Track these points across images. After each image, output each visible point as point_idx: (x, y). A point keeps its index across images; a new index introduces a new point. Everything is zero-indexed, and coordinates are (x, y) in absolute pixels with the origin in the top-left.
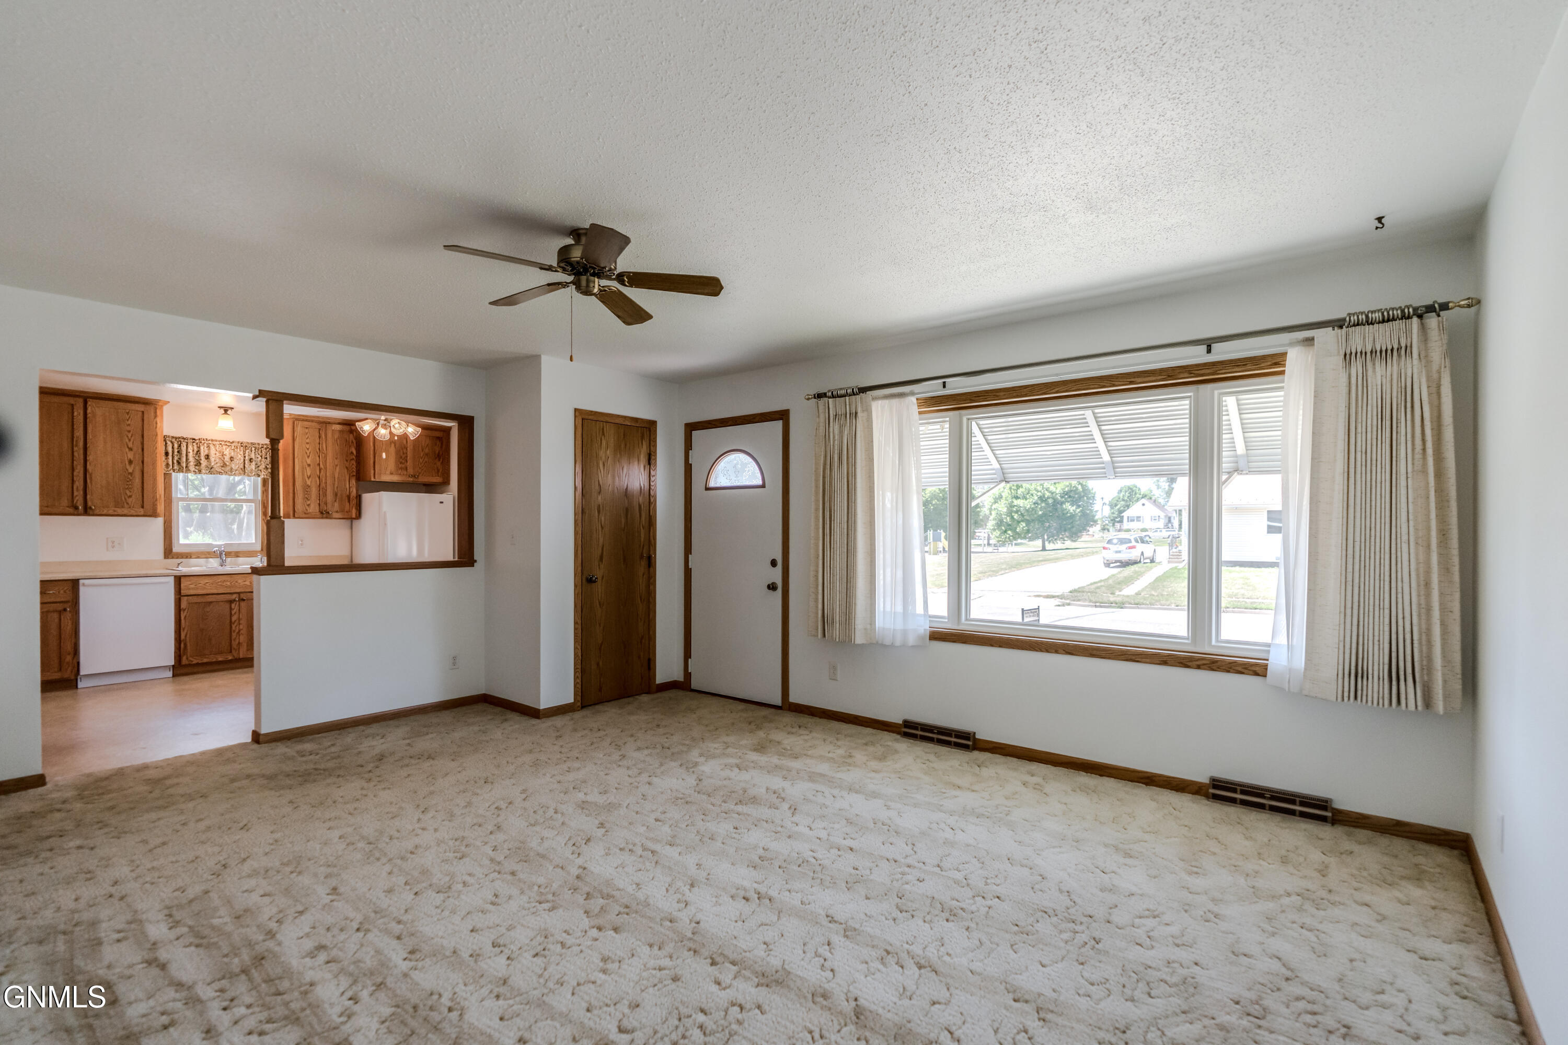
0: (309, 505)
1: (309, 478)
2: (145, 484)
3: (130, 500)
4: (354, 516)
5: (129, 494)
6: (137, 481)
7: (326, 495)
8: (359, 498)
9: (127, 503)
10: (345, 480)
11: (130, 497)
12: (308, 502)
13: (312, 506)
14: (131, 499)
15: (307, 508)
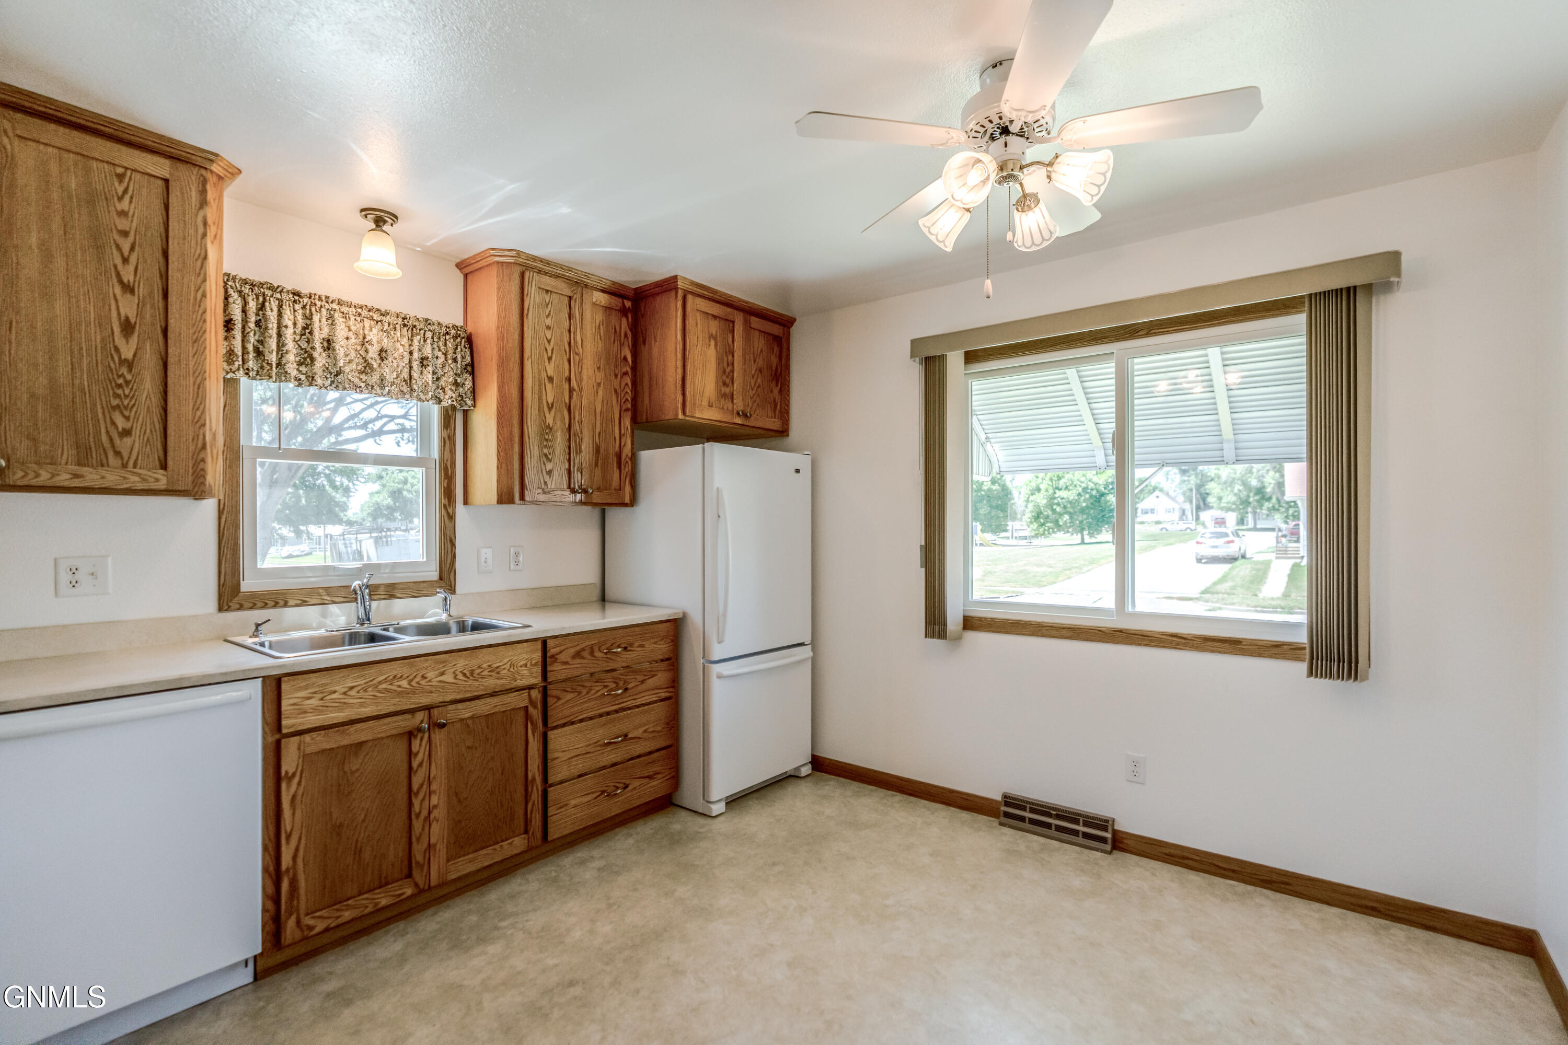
0: (550, 473)
1: (550, 409)
2: (171, 398)
3: (124, 444)
4: (627, 500)
5: (121, 423)
6: (148, 385)
7: (581, 451)
8: (634, 458)
9: (118, 453)
10: (612, 420)
11: (126, 433)
12: (549, 466)
13: (556, 473)
14: (128, 441)
15: (547, 478)
